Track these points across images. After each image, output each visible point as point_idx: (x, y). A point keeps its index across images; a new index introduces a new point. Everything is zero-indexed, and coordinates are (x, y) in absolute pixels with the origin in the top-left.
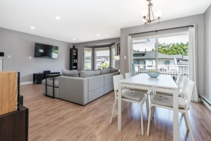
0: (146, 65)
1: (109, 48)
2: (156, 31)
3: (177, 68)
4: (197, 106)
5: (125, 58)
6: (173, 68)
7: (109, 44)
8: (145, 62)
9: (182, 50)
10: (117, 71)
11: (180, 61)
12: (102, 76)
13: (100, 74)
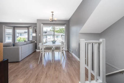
0: (47, 38)
1: (27, 28)
2: (54, 24)
3: (61, 39)
4: (67, 52)
5: (40, 35)
6: (60, 39)
7: (27, 26)
8: (47, 37)
9: (63, 31)
10: (35, 42)
11: (62, 36)
12: (28, 45)
13: (26, 44)
